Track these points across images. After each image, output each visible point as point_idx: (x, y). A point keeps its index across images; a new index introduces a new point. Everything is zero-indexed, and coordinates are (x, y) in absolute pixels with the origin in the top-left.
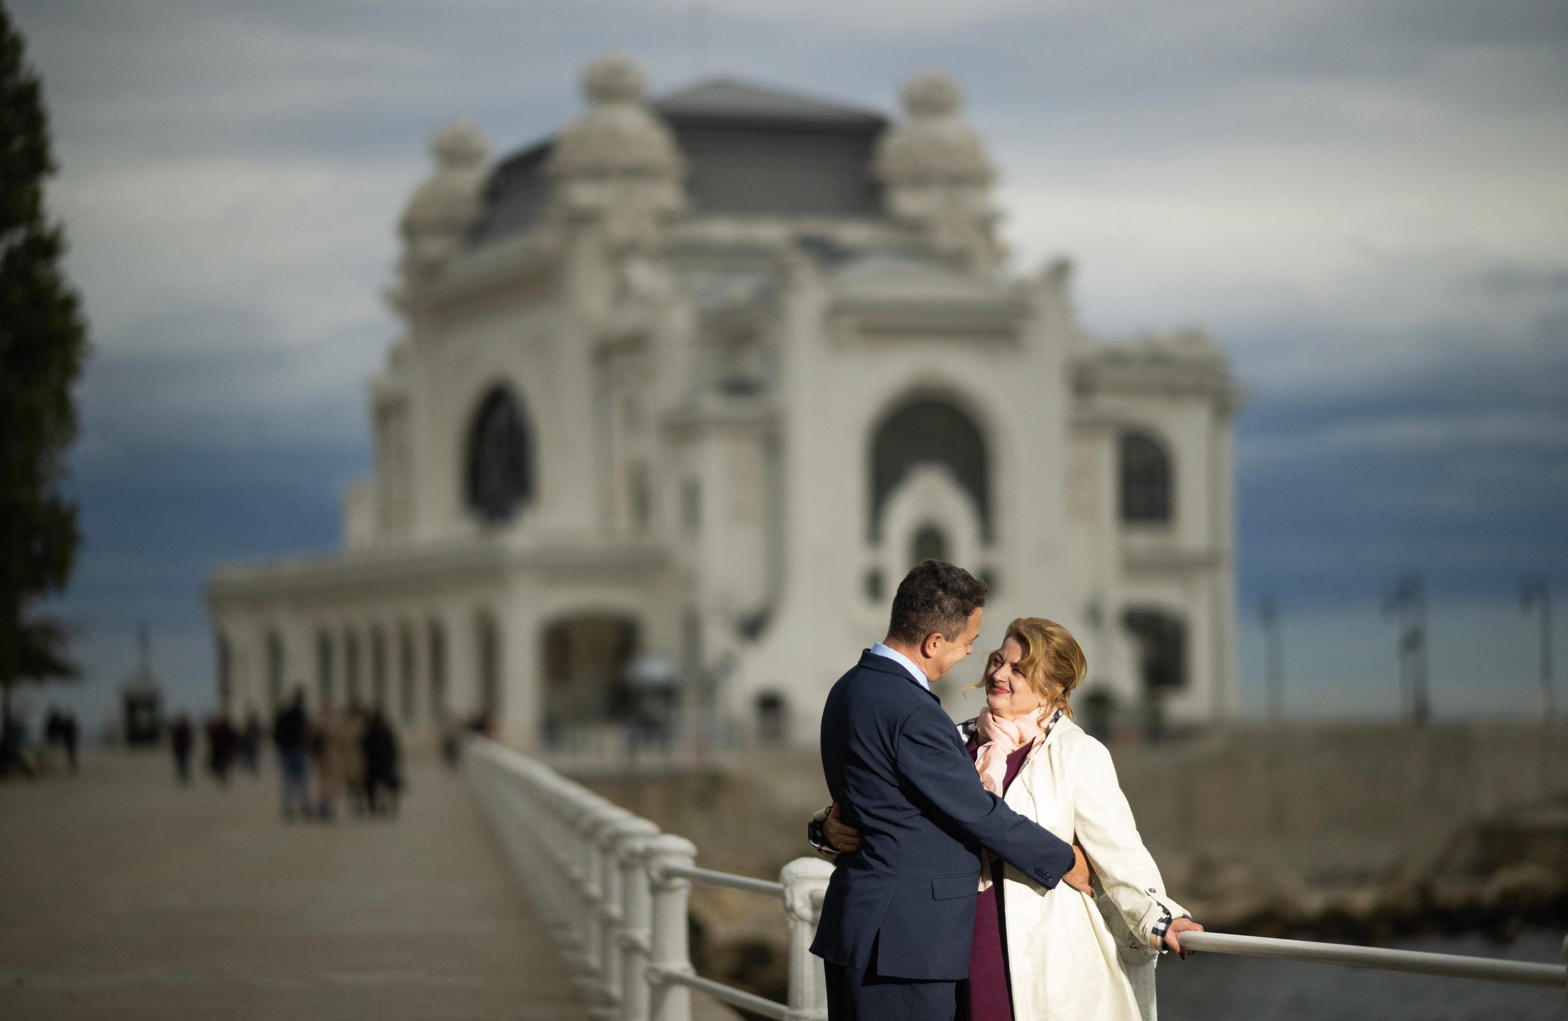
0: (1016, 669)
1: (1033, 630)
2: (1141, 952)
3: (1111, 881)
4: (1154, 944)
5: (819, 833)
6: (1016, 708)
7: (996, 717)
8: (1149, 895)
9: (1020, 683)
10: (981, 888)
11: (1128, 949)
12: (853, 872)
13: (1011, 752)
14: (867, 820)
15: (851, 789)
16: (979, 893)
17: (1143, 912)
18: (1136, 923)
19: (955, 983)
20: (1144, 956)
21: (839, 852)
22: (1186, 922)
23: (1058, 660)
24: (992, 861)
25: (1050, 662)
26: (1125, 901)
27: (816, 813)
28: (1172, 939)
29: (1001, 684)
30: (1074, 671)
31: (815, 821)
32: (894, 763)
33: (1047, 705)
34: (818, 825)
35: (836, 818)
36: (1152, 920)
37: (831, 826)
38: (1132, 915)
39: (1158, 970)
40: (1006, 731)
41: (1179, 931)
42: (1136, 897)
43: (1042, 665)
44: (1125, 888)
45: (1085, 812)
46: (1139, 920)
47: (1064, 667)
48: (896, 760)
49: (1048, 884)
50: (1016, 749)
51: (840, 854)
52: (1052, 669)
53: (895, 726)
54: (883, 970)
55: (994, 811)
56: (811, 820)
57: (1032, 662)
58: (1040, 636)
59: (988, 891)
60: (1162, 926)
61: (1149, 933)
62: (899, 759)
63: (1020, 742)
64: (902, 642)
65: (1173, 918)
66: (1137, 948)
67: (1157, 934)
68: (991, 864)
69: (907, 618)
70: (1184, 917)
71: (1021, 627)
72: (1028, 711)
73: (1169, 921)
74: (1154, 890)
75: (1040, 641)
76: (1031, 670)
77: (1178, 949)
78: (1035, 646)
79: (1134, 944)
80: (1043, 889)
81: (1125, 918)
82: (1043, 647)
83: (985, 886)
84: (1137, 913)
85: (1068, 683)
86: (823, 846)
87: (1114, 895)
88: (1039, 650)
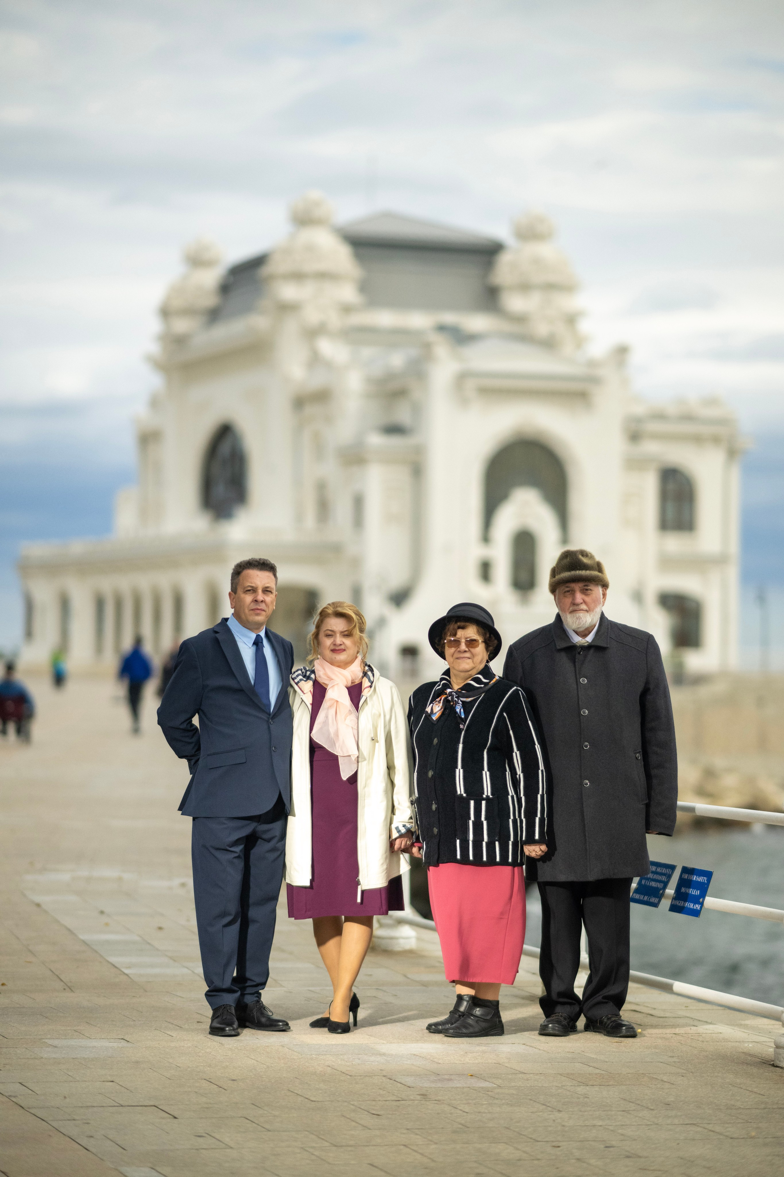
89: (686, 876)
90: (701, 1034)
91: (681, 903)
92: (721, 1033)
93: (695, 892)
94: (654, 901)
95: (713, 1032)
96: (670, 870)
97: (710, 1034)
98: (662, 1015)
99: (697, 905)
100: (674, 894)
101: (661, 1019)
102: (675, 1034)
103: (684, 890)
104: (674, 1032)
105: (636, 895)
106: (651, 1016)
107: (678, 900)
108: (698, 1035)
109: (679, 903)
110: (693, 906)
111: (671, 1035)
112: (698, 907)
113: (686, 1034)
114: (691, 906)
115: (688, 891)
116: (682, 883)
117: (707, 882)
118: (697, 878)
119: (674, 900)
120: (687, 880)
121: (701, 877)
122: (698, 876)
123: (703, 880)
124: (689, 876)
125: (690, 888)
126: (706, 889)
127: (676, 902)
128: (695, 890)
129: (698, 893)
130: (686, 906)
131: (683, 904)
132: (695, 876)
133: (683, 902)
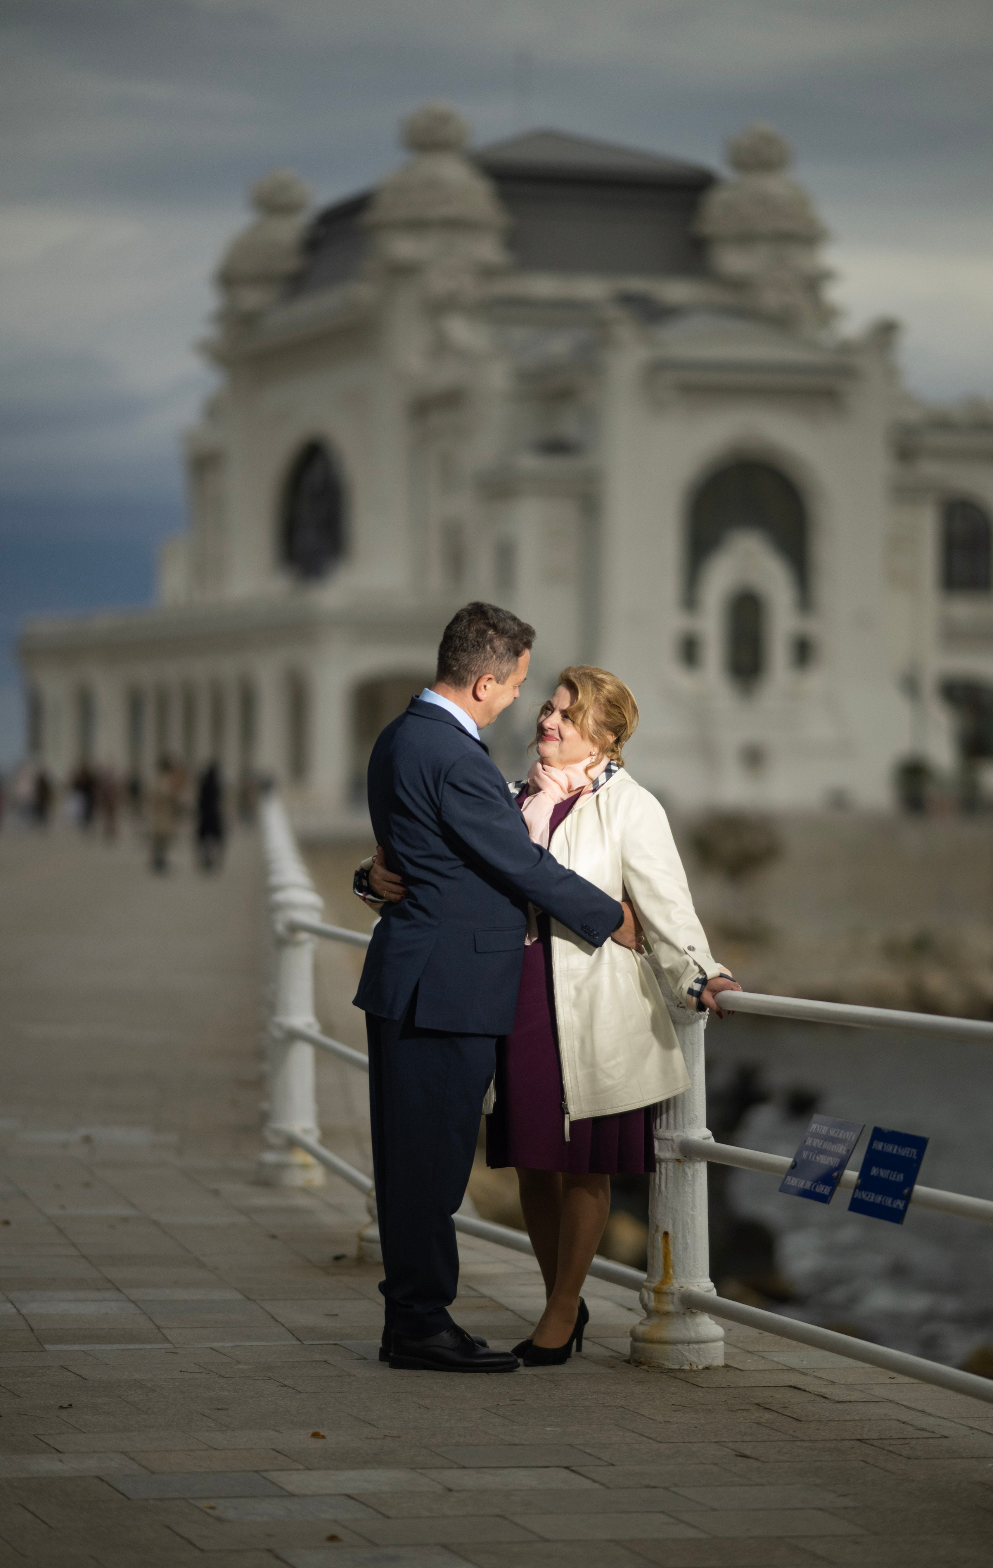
0: (565, 715)
1: (583, 678)
4: (690, 1003)
5: (365, 883)
6: (565, 757)
7: (545, 766)
8: (687, 954)
9: (570, 731)
10: (528, 942)
11: (674, 1009)
12: (396, 922)
13: (560, 801)
14: (411, 870)
15: (395, 836)
16: (525, 947)
17: (681, 971)
18: (676, 982)
19: (497, 1040)
20: (691, 1016)
21: (384, 900)
22: (726, 982)
23: (609, 707)
24: (540, 916)
25: (600, 709)
26: (665, 958)
27: (363, 862)
28: (708, 998)
29: (551, 733)
30: (626, 720)
31: (362, 869)
32: (438, 811)
33: (598, 754)
34: (365, 875)
35: (382, 866)
36: (689, 980)
37: (377, 874)
38: (672, 972)
39: (706, 1031)
40: (555, 780)
41: (716, 991)
42: (676, 955)
43: (591, 712)
44: (667, 945)
45: (634, 862)
46: (677, 979)
47: (614, 715)
48: (440, 808)
49: (595, 941)
51: (385, 904)
52: (602, 717)
53: (440, 773)
54: (422, 1020)
55: (540, 863)
56: (358, 868)
57: (580, 708)
58: (590, 683)
59: (535, 945)
60: (697, 986)
61: (686, 993)
62: (442, 808)
63: (569, 792)
64: (452, 686)
65: (709, 977)
66: (684, 1007)
67: (693, 993)
68: (538, 918)
69: (457, 660)
70: (724, 977)
71: (571, 674)
72: (577, 760)
73: (704, 981)
74: (694, 949)
75: (590, 686)
76: (580, 717)
77: (717, 1010)
78: (585, 693)
80: (590, 947)
81: (667, 975)
82: (593, 694)
83: (531, 941)
84: (676, 971)
85: (619, 731)
88: (586, 697)
89: (879, 1146)
90: (907, 1441)
91: (871, 1195)
92: (946, 1437)
93: (895, 1176)
94: (823, 1191)
95: (932, 1435)
96: (852, 1133)
97: (926, 1440)
98: (844, 1398)
99: (899, 1202)
100: (858, 1179)
101: (839, 1406)
102: (859, 1440)
104: (859, 1437)
105: (791, 1179)
106: (824, 1400)
107: (867, 1190)
108: (903, 1442)
109: (867, 1196)
110: (892, 1203)
111: (852, 1442)
112: (899, 1204)
113: (880, 1441)
114: (889, 1202)
115: (884, 1173)
116: (872, 1159)
117: (915, 1157)
118: (900, 1150)
119: (857, 1190)
120: (882, 1154)
121: (906, 1148)
122: (901, 1147)
123: (909, 1154)
124: (885, 1147)
125: (887, 1169)
126: (916, 1171)
127: (861, 1194)
128: (896, 1173)
129: (901, 1177)
130: (879, 1202)
131: (874, 1198)
132: (896, 1147)
133: (873, 1195)
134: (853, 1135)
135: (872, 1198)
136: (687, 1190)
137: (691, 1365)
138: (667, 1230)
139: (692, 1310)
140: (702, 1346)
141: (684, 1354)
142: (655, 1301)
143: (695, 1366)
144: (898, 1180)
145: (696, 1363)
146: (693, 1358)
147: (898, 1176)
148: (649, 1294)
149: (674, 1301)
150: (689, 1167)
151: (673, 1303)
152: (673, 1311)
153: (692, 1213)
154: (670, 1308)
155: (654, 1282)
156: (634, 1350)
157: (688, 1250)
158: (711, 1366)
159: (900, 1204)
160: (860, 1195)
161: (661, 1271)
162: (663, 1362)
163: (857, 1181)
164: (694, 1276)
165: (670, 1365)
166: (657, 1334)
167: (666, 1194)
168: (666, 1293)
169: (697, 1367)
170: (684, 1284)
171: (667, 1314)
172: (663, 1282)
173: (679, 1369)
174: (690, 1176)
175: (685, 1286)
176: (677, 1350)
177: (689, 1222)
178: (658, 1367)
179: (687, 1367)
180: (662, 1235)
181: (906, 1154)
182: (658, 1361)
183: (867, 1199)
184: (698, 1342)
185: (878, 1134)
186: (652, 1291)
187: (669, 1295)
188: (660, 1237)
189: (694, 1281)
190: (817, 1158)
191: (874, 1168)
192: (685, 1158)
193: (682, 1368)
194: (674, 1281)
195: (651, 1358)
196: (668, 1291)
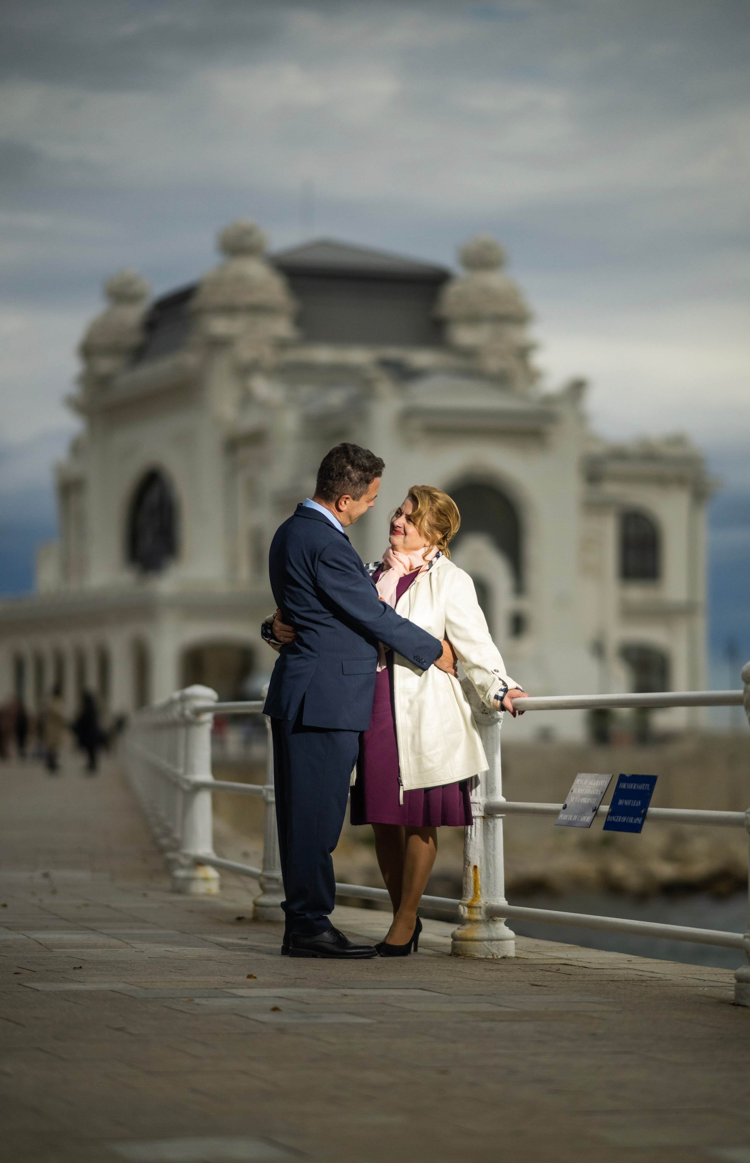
0: (409, 518)
1: (421, 493)
2: (490, 716)
3: (468, 665)
4: (496, 706)
5: (269, 631)
6: (408, 546)
7: (395, 553)
8: (494, 673)
9: (411, 529)
10: (379, 670)
11: (480, 714)
12: (290, 656)
13: (403, 576)
14: (298, 621)
15: (290, 600)
16: (378, 673)
17: (489, 685)
18: (485, 693)
19: (358, 734)
21: (281, 643)
22: (518, 692)
23: (439, 515)
24: (386, 651)
25: (432, 515)
26: (478, 678)
27: (267, 617)
28: (507, 702)
29: (398, 529)
30: (450, 523)
31: (267, 622)
32: (315, 580)
33: (430, 545)
34: (269, 626)
35: (279, 620)
36: (495, 690)
37: (276, 625)
38: (482, 688)
40: (401, 561)
41: (513, 698)
42: (485, 675)
43: (426, 517)
44: (479, 670)
45: (452, 618)
46: (486, 691)
47: (443, 521)
48: (316, 578)
49: (423, 666)
50: (407, 573)
51: (282, 645)
52: (433, 521)
53: (315, 555)
54: (307, 720)
55: (385, 613)
56: (264, 621)
57: (419, 514)
58: (425, 497)
59: (383, 671)
60: (501, 694)
61: (492, 699)
62: (318, 578)
63: (410, 570)
64: (323, 500)
65: (509, 688)
66: (487, 713)
67: (497, 699)
68: (386, 653)
69: (326, 484)
70: (517, 688)
72: (416, 549)
73: (506, 691)
74: (498, 671)
75: (426, 500)
76: (419, 520)
77: (512, 710)
78: (422, 503)
79: (485, 710)
80: (420, 671)
81: (477, 690)
82: (427, 505)
83: (381, 668)
84: (485, 686)
85: (446, 531)
86: (271, 639)
87: (471, 675)
88: (423, 506)
89: (623, 786)
90: (644, 981)
91: (619, 818)
92: (669, 980)
93: (635, 803)
94: (586, 820)
96: (604, 781)
97: (655, 981)
99: (638, 819)
100: (610, 808)
101: (595, 970)
102: (612, 981)
103: (621, 802)
105: (563, 816)
106: (584, 969)
107: (615, 815)
108: (640, 981)
109: (616, 818)
110: (633, 820)
111: (607, 982)
114: (631, 820)
115: (627, 803)
116: (619, 794)
117: (648, 789)
118: (638, 786)
119: (609, 816)
120: (626, 790)
121: (642, 784)
122: (638, 784)
123: (644, 788)
124: (628, 786)
125: (629, 799)
126: (650, 797)
127: (612, 817)
128: (635, 801)
129: (639, 803)
130: (624, 821)
131: (621, 820)
132: (635, 784)
133: (620, 817)
134: (605, 783)
135: (620, 819)
136: (489, 837)
137: (493, 955)
138: (475, 864)
139: (493, 918)
140: (500, 942)
141: (488, 948)
142: (468, 913)
143: (496, 956)
144: (637, 805)
145: (496, 954)
146: (494, 951)
147: (637, 802)
148: (464, 908)
149: (482, 913)
150: (491, 822)
151: (480, 914)
152: (480, 919)
153: (493, 853)
154: (479, 917)
155: (467, 900)
156: (454, 946)
157: (491, 878)
158: (506, 956)
159: (639, 820)
160: (611, 819)
161: (472, 892)
162: (474, 953)
163: (609, 810)
164: (495, 896)
165: (479, 955)
166: (470, 935)
167: (475, 840)
168: (476, 907)
169: (497, 956)
170: (488, 901)
171: (477, 921)
172: (473, 900)
173: (485, 958)
174: (491, 828)
175: (489, 902)
176: (484, 945)
177: (491, 859)
178: (471, 956)
179: (490, 957)
180: (473, 868)
181: (642, 788)
182: (471, 953)
183: (616, 820)
184: (497, 940)
185: (623, 778)
186: (466, 906)
187: (478, 908)
188: (471, 869)
189: (494, 899)
190: (581, 800)
191: (620, 800)
192: (488, 815)
193: (487, 957)
194: (481, 899)
195: (466, 951)
196: (477, 906)
